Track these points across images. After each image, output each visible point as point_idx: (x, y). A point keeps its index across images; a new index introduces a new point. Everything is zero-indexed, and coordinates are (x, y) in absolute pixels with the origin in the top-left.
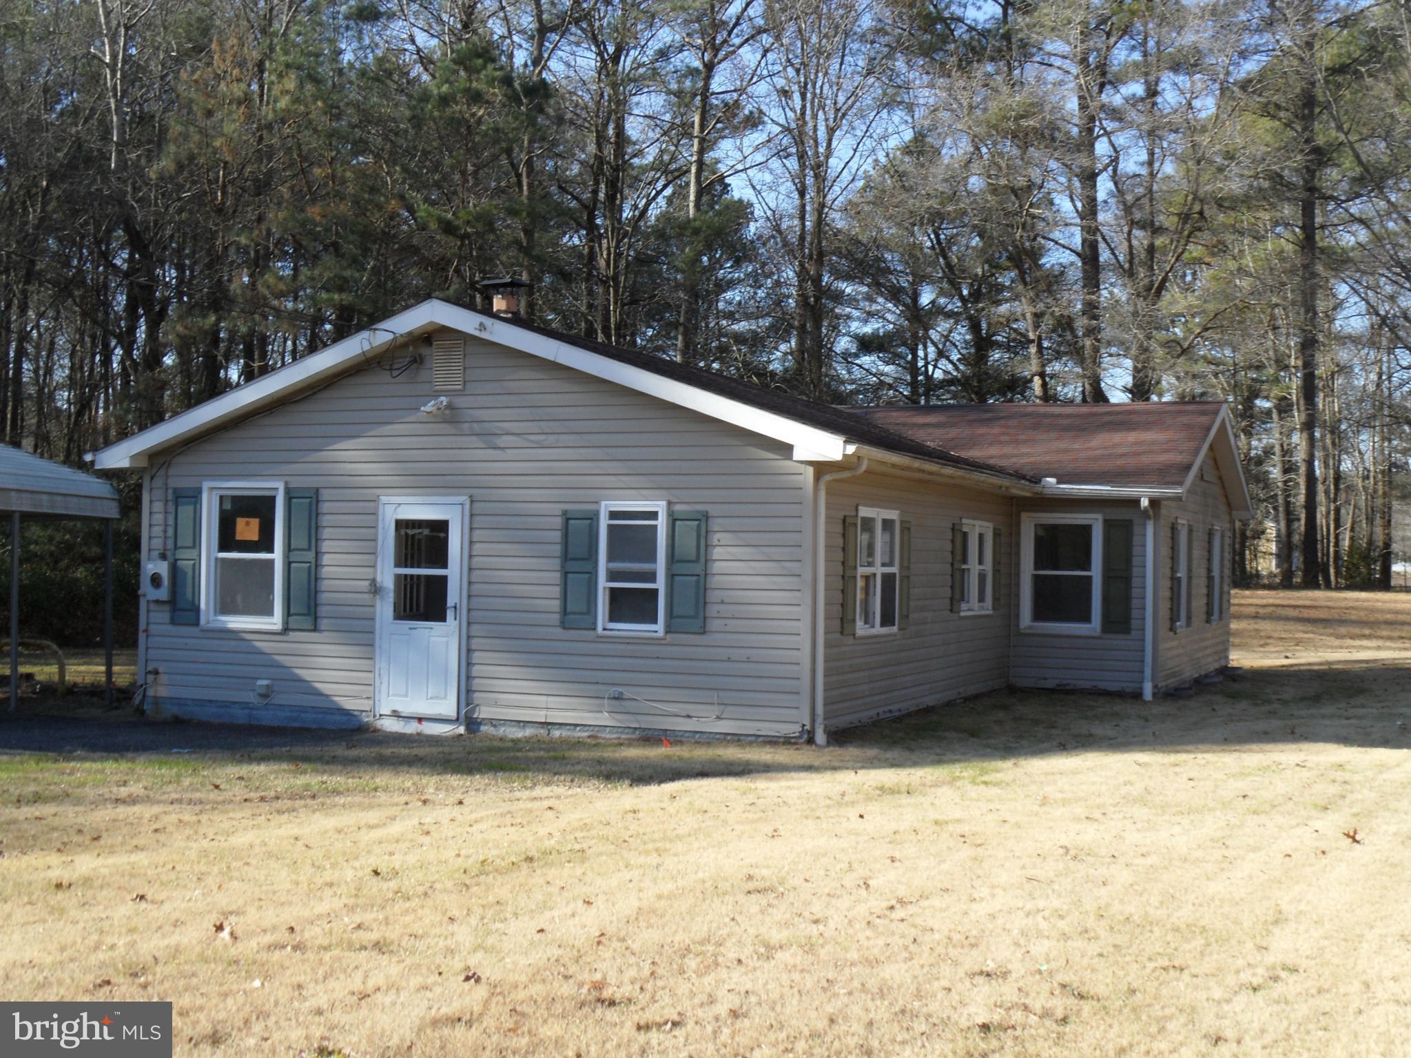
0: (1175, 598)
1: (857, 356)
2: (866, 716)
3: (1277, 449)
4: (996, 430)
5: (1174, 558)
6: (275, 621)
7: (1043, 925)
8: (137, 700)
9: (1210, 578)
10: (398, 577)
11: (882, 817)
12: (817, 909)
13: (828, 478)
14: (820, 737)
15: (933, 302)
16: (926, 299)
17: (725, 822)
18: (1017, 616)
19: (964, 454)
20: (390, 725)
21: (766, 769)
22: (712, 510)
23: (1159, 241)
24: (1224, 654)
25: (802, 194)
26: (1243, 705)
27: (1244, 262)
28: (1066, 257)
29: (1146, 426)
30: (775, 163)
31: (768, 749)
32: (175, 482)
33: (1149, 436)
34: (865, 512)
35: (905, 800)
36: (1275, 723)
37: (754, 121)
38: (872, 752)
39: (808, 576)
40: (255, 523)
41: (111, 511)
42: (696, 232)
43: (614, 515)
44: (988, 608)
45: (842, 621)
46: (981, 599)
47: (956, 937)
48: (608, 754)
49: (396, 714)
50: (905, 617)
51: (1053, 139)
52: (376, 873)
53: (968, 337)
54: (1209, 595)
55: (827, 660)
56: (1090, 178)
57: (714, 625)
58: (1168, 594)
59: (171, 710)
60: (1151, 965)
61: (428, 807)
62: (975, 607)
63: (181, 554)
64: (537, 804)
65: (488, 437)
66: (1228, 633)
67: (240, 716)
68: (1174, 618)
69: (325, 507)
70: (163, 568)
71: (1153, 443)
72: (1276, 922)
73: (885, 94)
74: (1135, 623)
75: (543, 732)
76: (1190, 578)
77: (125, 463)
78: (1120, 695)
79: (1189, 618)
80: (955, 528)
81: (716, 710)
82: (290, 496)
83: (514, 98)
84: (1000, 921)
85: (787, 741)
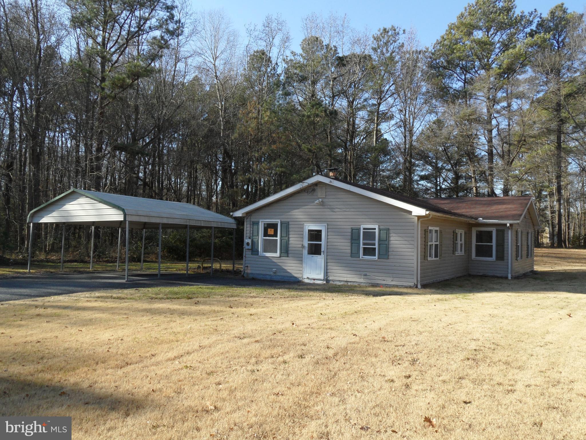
0: (517, 251)
1: (419, 181)
2: (431, 281)
3: (549, 206)
4: (464, 205)
5: (517, 240)
6: (278, 254)
7: (487, 331)
8: (242, 273)
9: (528, 245)
10: (309, 244)
11: (440, 306)
12: (430, 325)
13: (421, 219)
14: (419, 286)
15: (442, 165)
16: (440, 165)
17: (400, 306)
18: (471, 256)
19: (455, 211)
20: (307, 281)
21: (406, 294)
22: (390, 228)
23: (512, 148)
24: (532, 266)
25: (405, 137)
26: (538, 281)
27: (538, 151)
28: (483, 153)
29: (509, 203)
30: (398, 130)
31: (405, 289)
32: (253, 220)
33: (509, 206)
34: (430, 228)
35: (445, 302)
36: (548, 286)
37: (392, 117)
38: (433, 290)
39: (416, 245)
40: (273, 230)
41: (234, 226)
42: (376, 150)
43: (364, 229)
44: (463, 253)
45: (424, 257)
46: (461, 251)
47: (465, 332)
48: (364, 289)
49: (308, 278)
50: (441, 255)
51: (480, 121)
52: (321, 314)
53: (454, 176)
54: (528, 250)
55: (421, 267)
56: (490, 131)
57: (390, 257)
58: (515, 250)
59: (251, 276)
60: (515, 340)
61: (325, 300)
62: (460, 253)
63: (254, 237)
64: (352, 300)
65: (332, 209)
66: (534, 261)
67: (268, 278)
68: (517, 256)
69: (290, 226)
70: (250, 241)
71: (511, 208)
72: (547, 333)
73: (429, 109)
74: (505, 258)
75: (346, 283)
76: (522, 245)
77: (241, 215)
78: (501, 278)
79: (521, 257)
80: (454, 232)
81: (391, 279)
82: (282, 223)
83: (327, 115)
84: (476, 329)
85: (410, 287)
